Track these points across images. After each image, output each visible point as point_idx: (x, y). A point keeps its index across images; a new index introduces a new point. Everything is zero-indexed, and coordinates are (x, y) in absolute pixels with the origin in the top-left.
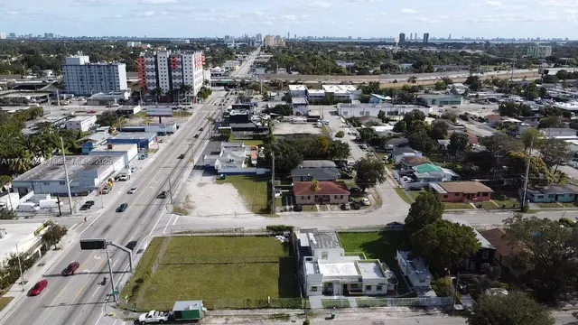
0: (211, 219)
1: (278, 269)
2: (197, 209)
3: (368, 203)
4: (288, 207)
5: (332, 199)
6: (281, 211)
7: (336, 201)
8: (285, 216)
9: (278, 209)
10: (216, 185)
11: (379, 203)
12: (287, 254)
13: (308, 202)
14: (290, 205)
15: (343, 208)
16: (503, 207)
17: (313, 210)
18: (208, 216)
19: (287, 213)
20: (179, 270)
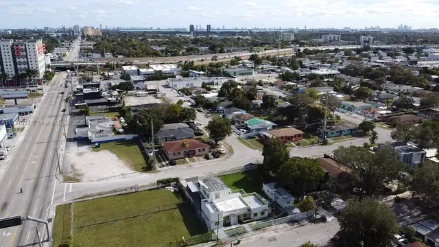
0: (101, 182)
1: (179, 213)
2: (86, 175)
3: (224, 152)
4: (164, 163)
5: (197, 152)
6: (160, 167)
7: (200, 153)
8: (165, 170)
9: (157, 165)
10: (94, 153)
11: (231, 151)
12: (181, 200)
13: (179, 157)
14: (165, 161)
15: (207, 158)
16: (313, 143)
17: (184, 162)
18: (99, 180)
19: (166, 168)
20: (94, 230)
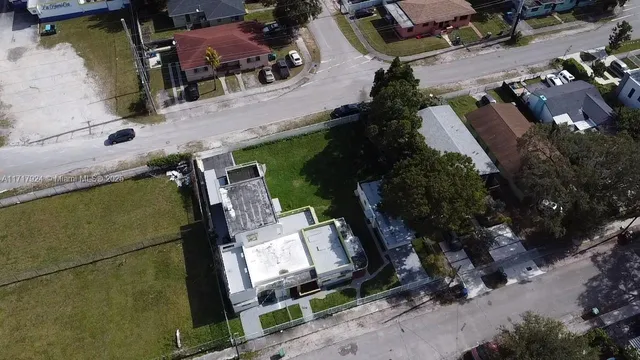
0: (49, 147)
1: (182, 257)
2: (20, 125)
3: (300, 62)
4: (175, 91)
5: (244, 65)
6: (167, 104)
7: (250, 66)
8: (172, 115)
9: (160, 97)
10: (44, 52)
11: (316, 56)
12: (191, 215)
13: (206, 74)
14: (178, 86)
15: (263, 80)
16: (487, 38)
17: (216, 91)
18: (41, 141)
19: (176, 108)
20: (14, 298)
